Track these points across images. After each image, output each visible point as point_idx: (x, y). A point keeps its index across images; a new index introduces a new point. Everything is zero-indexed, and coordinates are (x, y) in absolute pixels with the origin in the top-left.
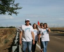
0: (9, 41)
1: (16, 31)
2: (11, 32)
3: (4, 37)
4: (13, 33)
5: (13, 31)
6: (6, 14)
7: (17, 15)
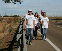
0: (13, 29)
1: (20, 20)
2: (15, 20)
3: (8, 25)
4: (17, 22)
5: (17, 20)
6: (10, 2)
7: (21, 4)
